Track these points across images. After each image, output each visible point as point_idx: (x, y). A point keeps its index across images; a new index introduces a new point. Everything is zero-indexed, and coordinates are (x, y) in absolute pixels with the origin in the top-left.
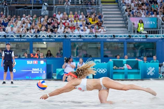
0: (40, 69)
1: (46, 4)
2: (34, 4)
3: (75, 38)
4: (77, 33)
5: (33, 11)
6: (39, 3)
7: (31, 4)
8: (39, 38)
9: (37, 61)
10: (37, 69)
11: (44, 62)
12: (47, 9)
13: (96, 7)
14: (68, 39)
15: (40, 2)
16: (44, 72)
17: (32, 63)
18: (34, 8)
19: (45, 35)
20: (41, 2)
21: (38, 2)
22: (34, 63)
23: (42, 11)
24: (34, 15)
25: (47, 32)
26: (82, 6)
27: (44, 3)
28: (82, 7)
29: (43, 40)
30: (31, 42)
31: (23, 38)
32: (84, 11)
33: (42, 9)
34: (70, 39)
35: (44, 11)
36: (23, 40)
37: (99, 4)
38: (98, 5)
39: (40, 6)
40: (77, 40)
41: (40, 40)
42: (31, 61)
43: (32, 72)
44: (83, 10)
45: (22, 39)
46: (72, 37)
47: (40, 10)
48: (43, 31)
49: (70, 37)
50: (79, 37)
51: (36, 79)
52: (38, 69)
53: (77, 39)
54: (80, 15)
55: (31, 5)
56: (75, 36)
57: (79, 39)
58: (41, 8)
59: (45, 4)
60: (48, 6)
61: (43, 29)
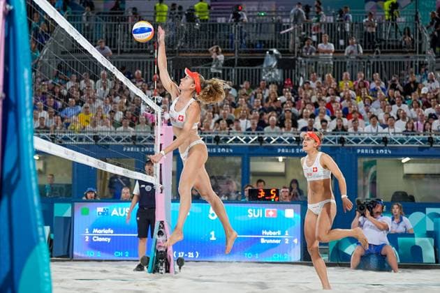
0: (283, 233)
1: (275, 51)
2: (239, 52)
3: (370, 145)
4: (370, 131)
5: (238, 70)
6: (255, 49)
7: (233, 52)
8: (267, 144)
9: (275, 210)
10: (274, 233)
11: (294, 212)
12: (278, 66)
13: (418, 60)
14: (349, 148)
15: (258, 46)
16: (296, 241)
17: (261, 216)
18: (241, 63)
19: (285, 138)
20: (260, 47)
21: (253, 47)
22: (267, 214)
23: (264, 70)
24: (242, 83)
25: (283, 130)
26: (378, 57)
27: (271, 50)
28: (376, 60)
29: (279, 150)
30: (246, 156)
31: (223, 144)
32: (384, 72)
33: (265, 66)
34: (355, 149)
35: (270, 70)
36: (223, 150)
37: (423, 50)
38: (420, 52)
39: (258, 56)
40: (375, 151)
41: (270, 152)
42: (258, 210)
43: (263, 241)
44: (379, 69)
45: (221, 147)
46: (359, 144)
47: (258, 67)
48: (273, 127)
49: (355, 145)
50: (382, 145)
51: (271, 261)
52: (279, 233)
53: (375, 148)
54: (370, 82)
55: (233, 54)
56: (368, 141)
57: (380, 148)
58: (261, 61)
59: (271, 53)
60: (281, 57)
61: (273, 121)
